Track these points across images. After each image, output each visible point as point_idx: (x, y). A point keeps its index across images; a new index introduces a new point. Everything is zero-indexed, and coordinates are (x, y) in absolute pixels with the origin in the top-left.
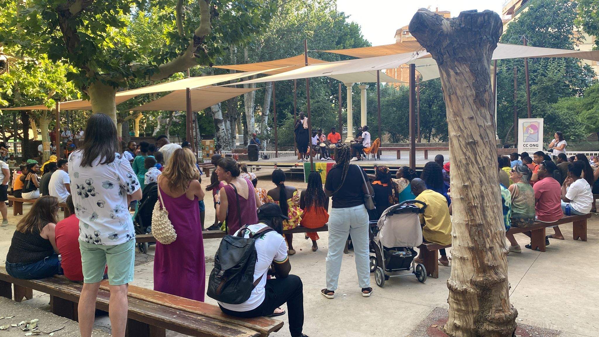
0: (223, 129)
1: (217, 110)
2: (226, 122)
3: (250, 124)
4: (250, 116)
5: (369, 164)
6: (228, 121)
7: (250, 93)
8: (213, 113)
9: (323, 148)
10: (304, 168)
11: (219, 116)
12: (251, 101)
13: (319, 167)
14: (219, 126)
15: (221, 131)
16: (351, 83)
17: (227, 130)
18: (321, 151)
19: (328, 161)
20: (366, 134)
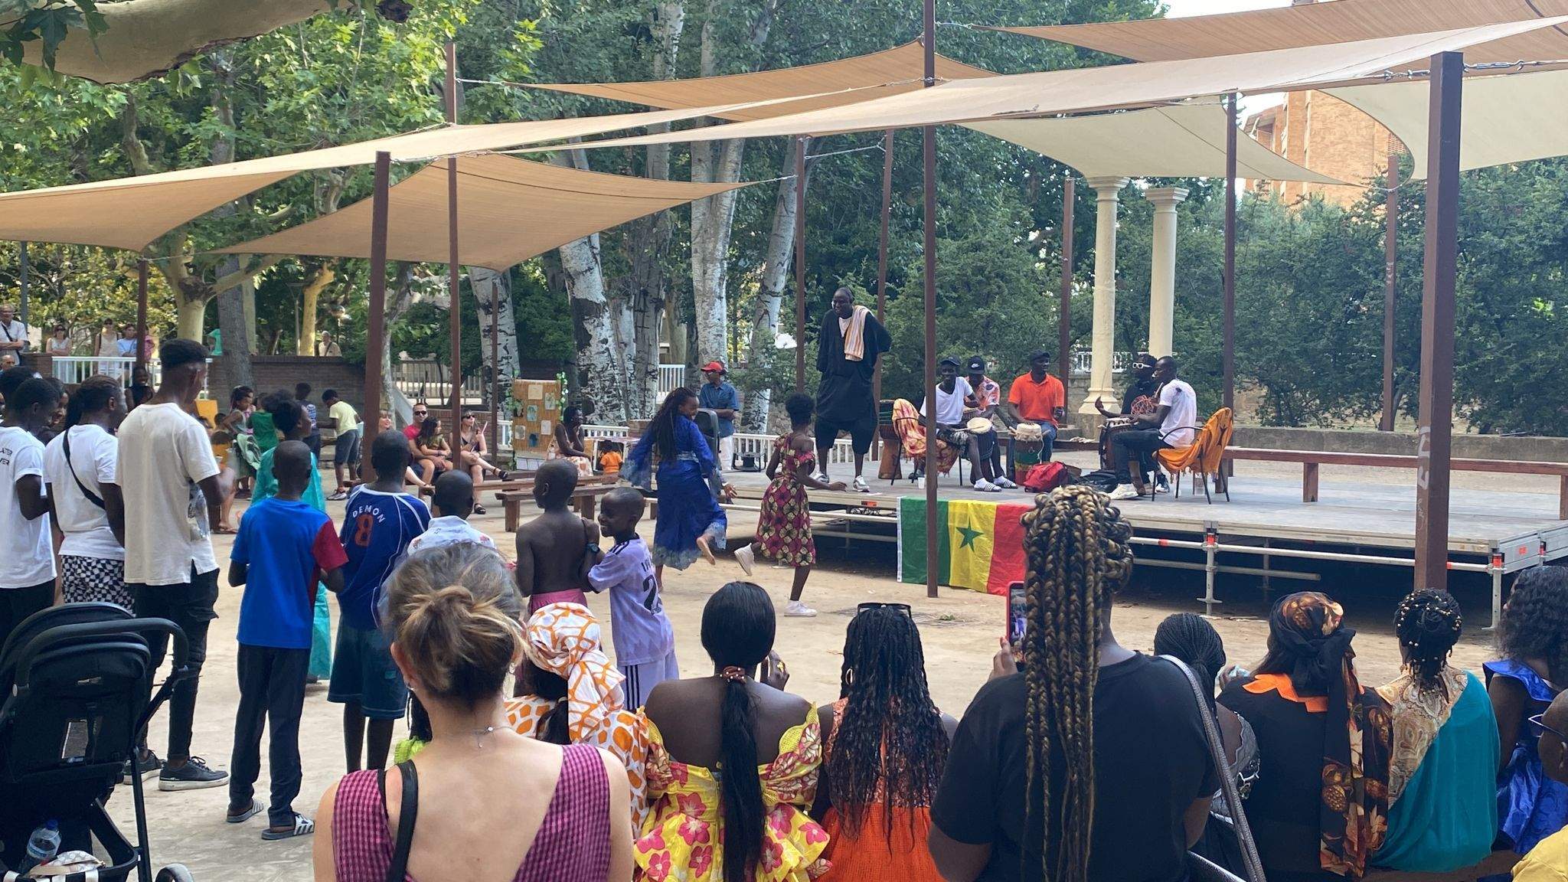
0: (605, 341)
1: (585, 267)
2: (617, 313)
3: (706, 326)
4: (708, 294)
5: (1180, 521)
6: (629, 308)
7: (714, 205)
8: (570, 276)
9: (985, 439)
10: (898, 520)
11: (593, 287)
12: (716, 233)
13: (965, 517)
14: (589, 327)
15: (595, 347)
16: (1116, 179)
17: (621, 345)
18: (975, 450)
19: (1005, 492)
20: (1179, 390)
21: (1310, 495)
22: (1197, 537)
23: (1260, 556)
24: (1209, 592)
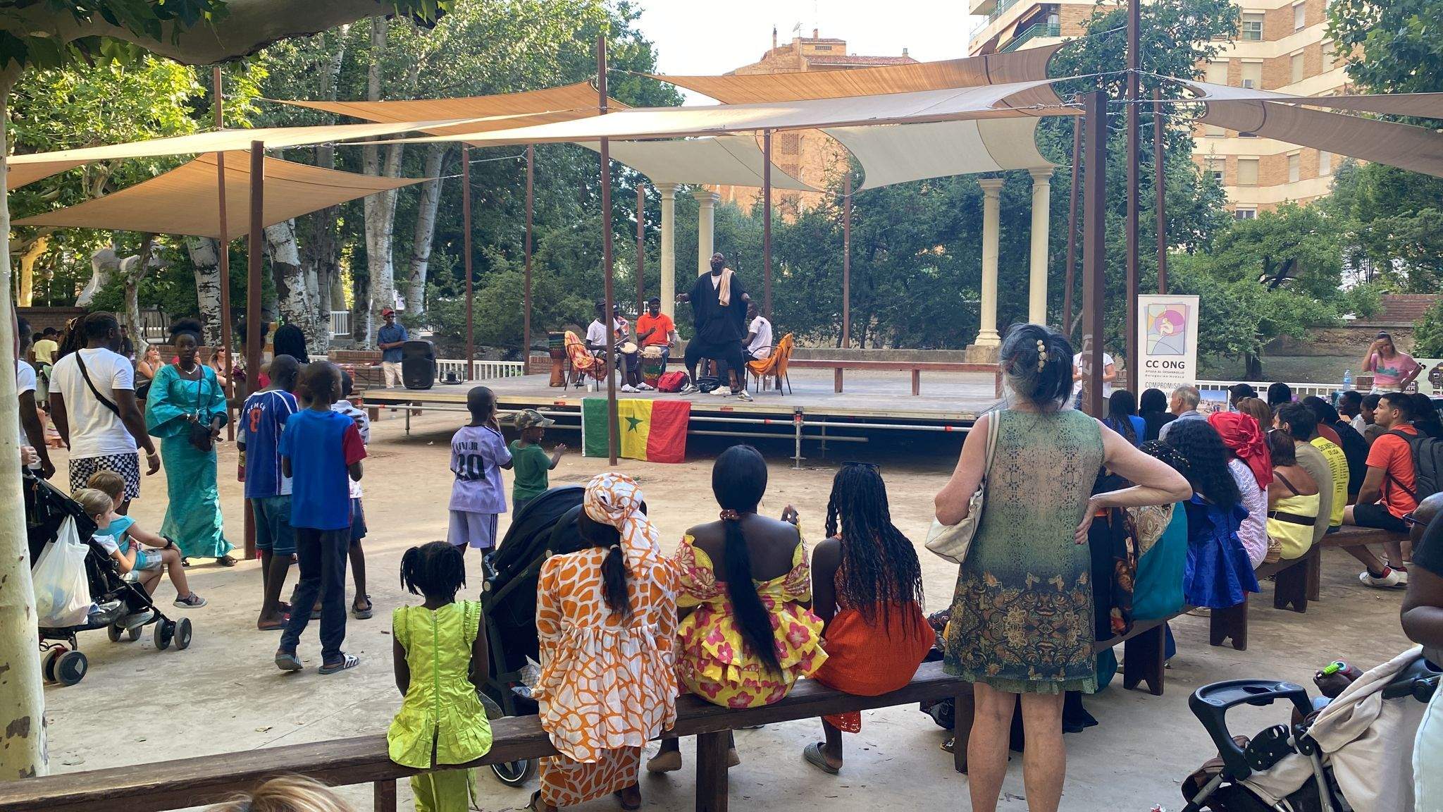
0: (300, 294)
1: (284, 239)
2: (306, 273)
3: (379, 283)
4: (378, 259)
5: (778, 407)
6: (314, 270)
7: (381, 196)
8: (272, 246)
9: (631, 357)
10: (582, 414)
11: (290, 254)
12: (384, 216)
13: (629, 410)
14: (286, 282)
15: (293, 297)
16: (675, 185)
17: (311, 296)
18: (624, 365)
19: (643, 393)
20: (762, 323)
21: (839, 389)
22: (790, 417)
23: (820, 427)
24: (798, 452)
